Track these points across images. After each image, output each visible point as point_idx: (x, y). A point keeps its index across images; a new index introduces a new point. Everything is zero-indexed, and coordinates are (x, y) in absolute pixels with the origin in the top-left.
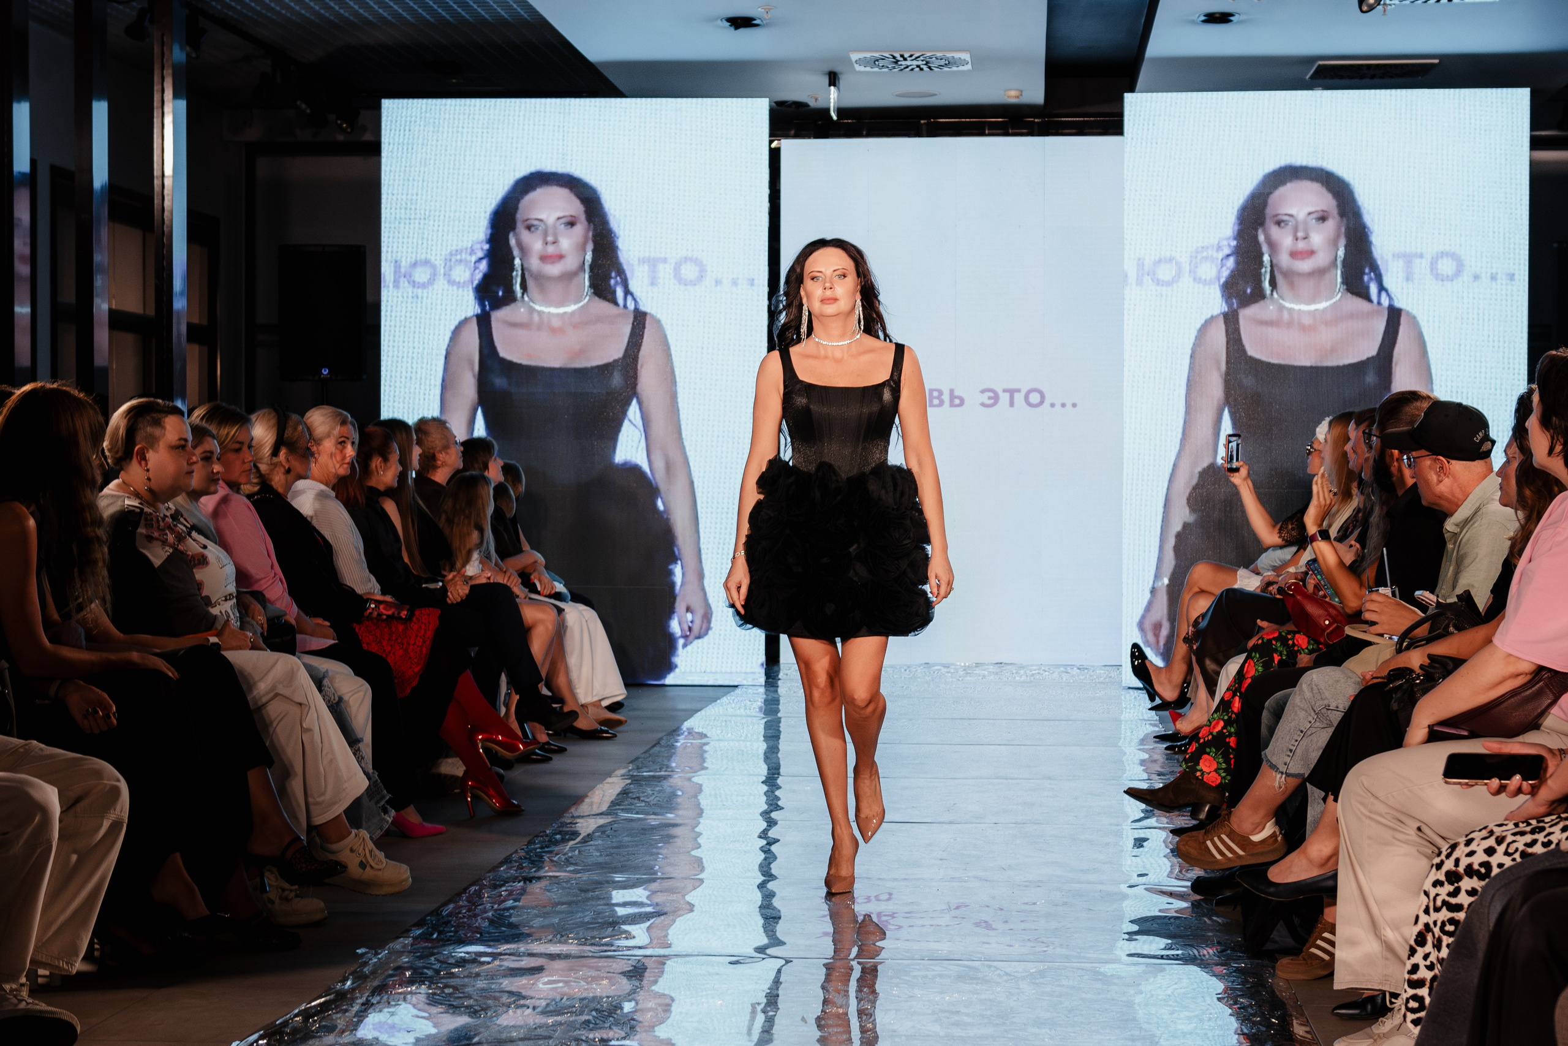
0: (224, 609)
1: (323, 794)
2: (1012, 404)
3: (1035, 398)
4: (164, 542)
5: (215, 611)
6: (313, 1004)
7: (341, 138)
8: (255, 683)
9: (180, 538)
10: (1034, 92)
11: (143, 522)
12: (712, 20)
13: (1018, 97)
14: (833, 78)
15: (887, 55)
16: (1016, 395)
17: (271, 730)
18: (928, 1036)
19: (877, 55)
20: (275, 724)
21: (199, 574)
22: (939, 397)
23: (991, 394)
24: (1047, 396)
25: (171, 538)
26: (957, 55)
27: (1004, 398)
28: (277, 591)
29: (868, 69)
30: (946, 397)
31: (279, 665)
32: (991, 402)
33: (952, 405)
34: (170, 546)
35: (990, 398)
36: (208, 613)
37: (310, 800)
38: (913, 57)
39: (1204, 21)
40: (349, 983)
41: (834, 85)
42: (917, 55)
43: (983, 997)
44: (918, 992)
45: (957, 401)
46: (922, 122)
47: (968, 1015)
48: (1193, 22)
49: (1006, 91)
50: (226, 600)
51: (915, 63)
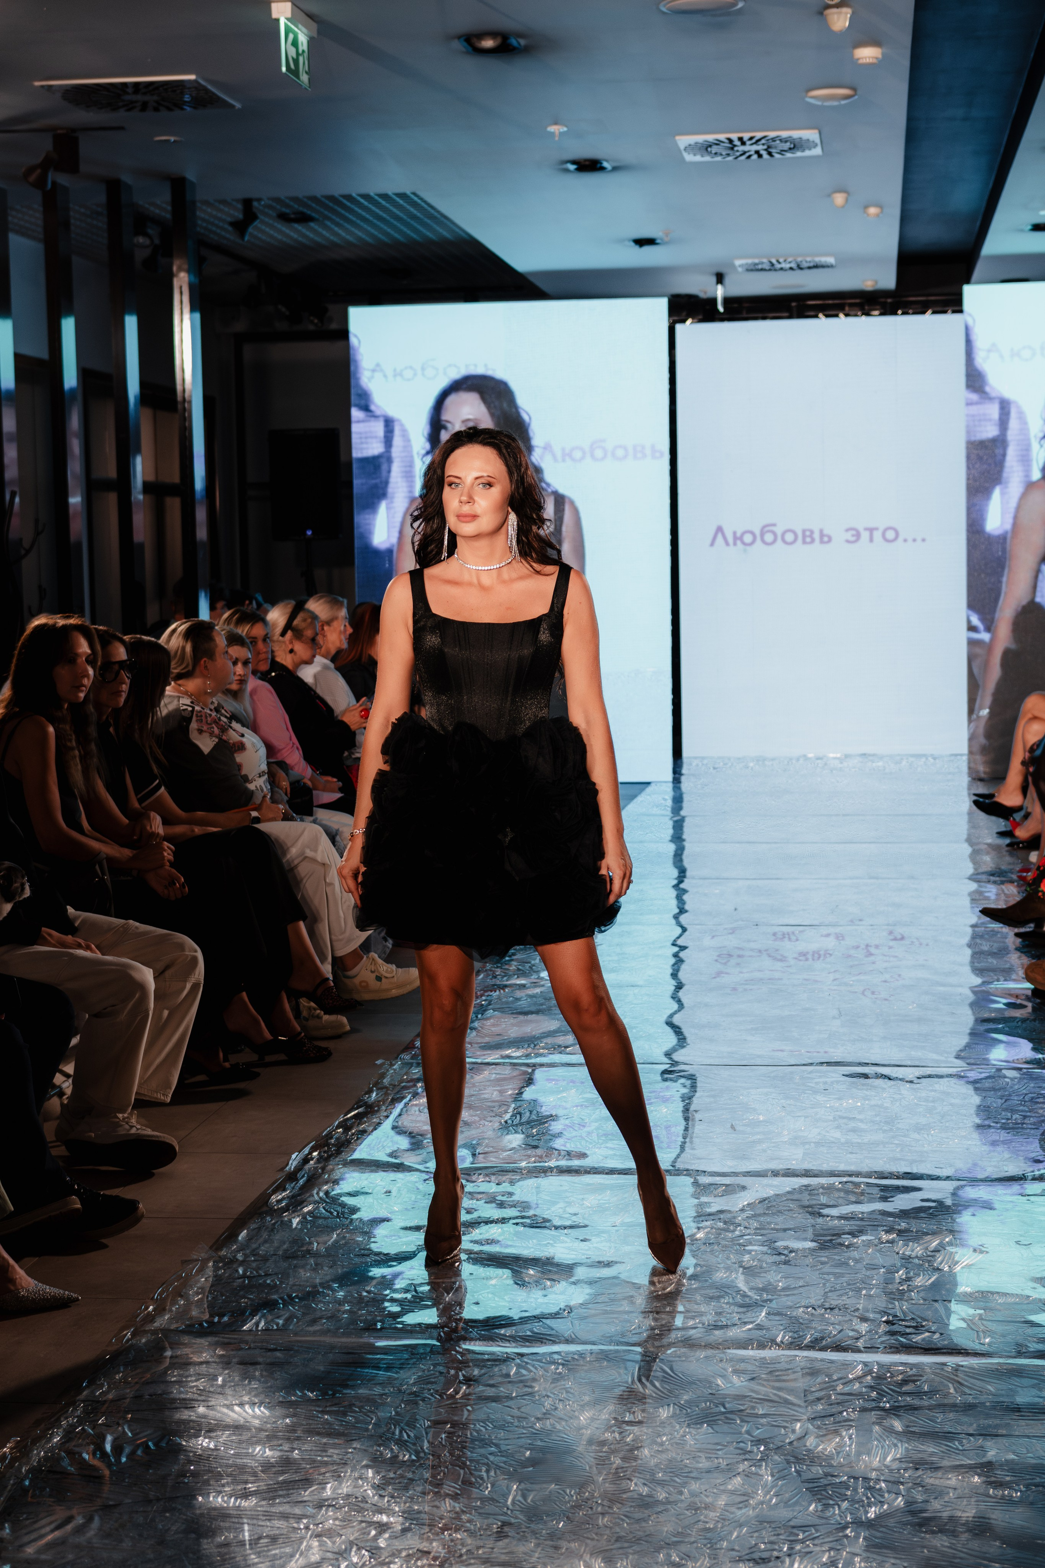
0: (259, 784)
1: (344, 932)
2: (871, 540)
3: (890, 535)
4: (212, 734)
5: (252, 787)
6: (349, 1116)
7: (311, 327)
8: (288, 848)
9: (224, 730)
10: (887, 280)
11: (194, 718)
12: (621, 241)
13: (874, 284)
14: (720, 278)
15: (765, 260)
16: (875, 533)
17: (302, 886)
18: (833, 1142)
19: (757, 261)
20: (304, 881)
21: (239, 758)
22: (811, 536)
23: (855, 532)
24: (901, 532)
25: (216, 730)
26: (826, 259)
27: (865, 535)
28: (295, 757)
30: (817, 536)
31: (306, 833)
32: (853, 539)
33: (822, 542)
34: (216, 737)
35: (853, 536)
36: (247, 789)
37: (333, 937)
38: (787, 262)
39: (1030, 230)
40: (374, 1094)
41: (720, 283)
42: (790, 259)
43: (873, 1103)
44: (820, 1098)
45: (826, 539)
46: (794, 304)
47: (861, 1121)
48: (1022, 231)
49: (864, 281)
50: (260, 776)
51: (788, 266)
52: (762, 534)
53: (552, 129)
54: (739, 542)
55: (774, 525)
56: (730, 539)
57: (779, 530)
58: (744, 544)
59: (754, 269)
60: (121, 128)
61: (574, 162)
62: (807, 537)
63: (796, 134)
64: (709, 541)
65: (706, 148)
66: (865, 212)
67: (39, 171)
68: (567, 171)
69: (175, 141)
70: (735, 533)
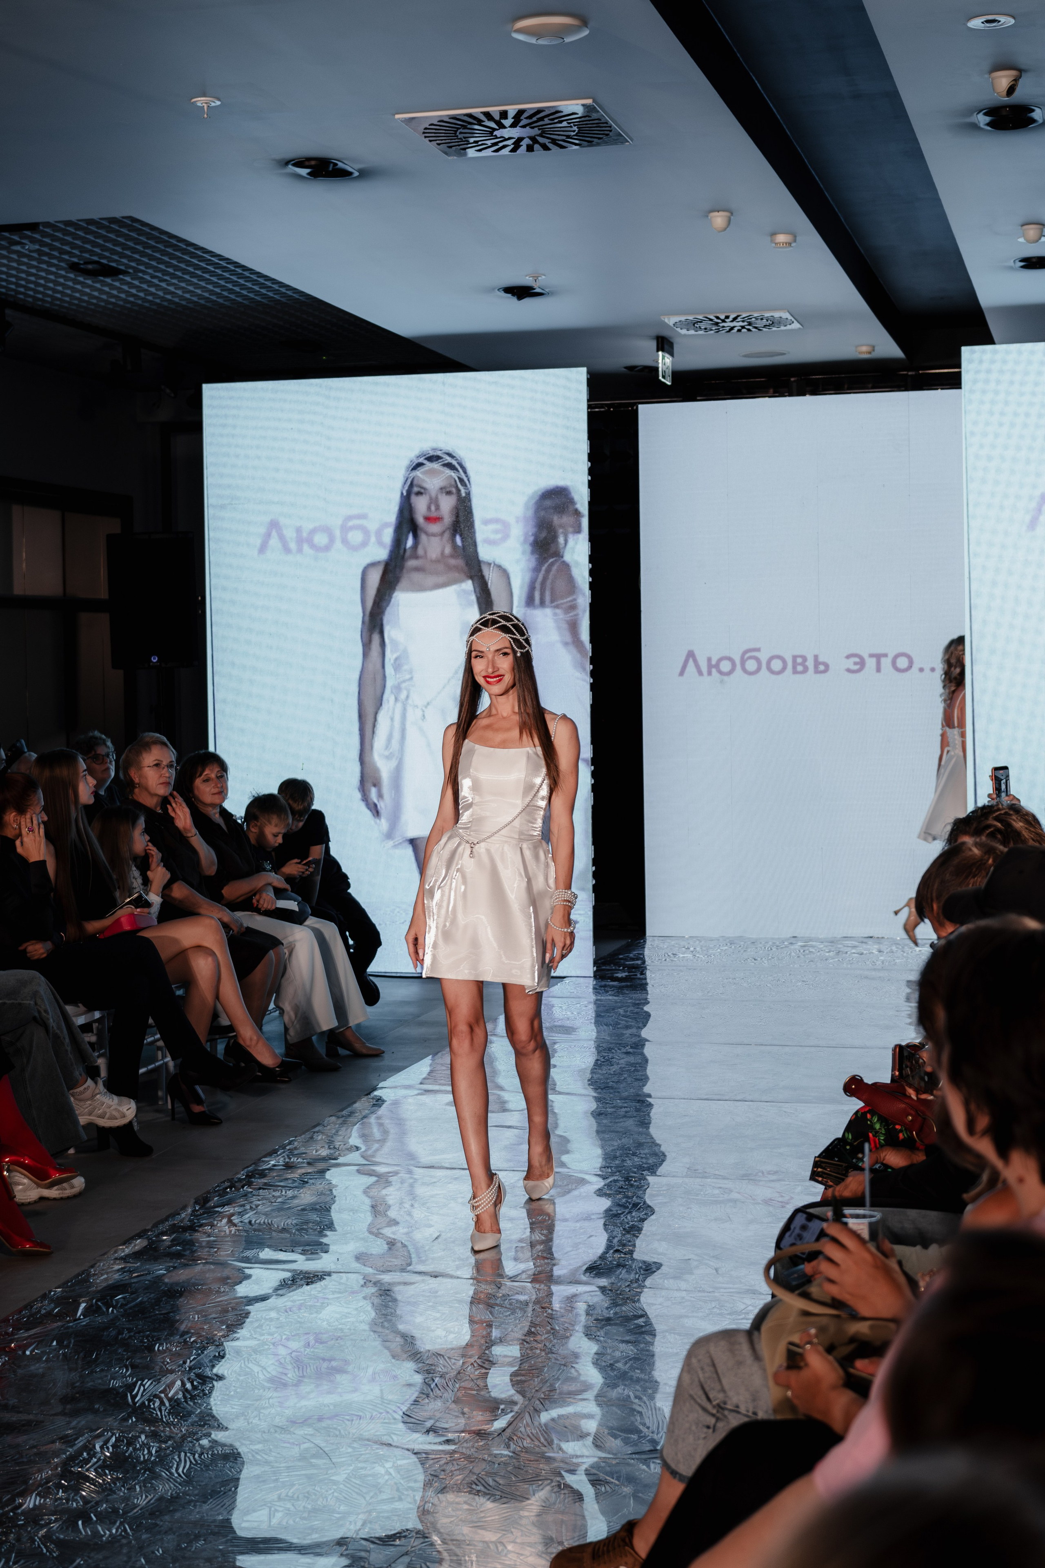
2: (878, 670)
3: (902, 663)
12: (485, 291)
13: (870, 353)
14: (664, 344)
15: (701, 317)
16: (883, 660)
19: (692, 318)
22: (803, 664)
23: (857, 660)
24: (915, 660)
26: (777, 315)
27: (871, 663)
29: (692, 332)
30: (810, 663)
32: (857, 667)
33: (817, 671)
35: (855, 663)
38: (731, 319)
39: (1022, 267)
41: (663, 351)
42: (732, 316)
45: (822, 668)
46: (792, 379)
48: (1010, 269)
49: (857, 346)
51: (737, 324)
52: (743, 662)
53: (200, 101)
54: (714, 670)
55: (758, 650)
56: (704, 669)
57: (764, 657)
58: (721, 673)
61: (300, 163)
62: (799, 665)
64: (679, 670)
66: (772, 241)
70: (709, 660)
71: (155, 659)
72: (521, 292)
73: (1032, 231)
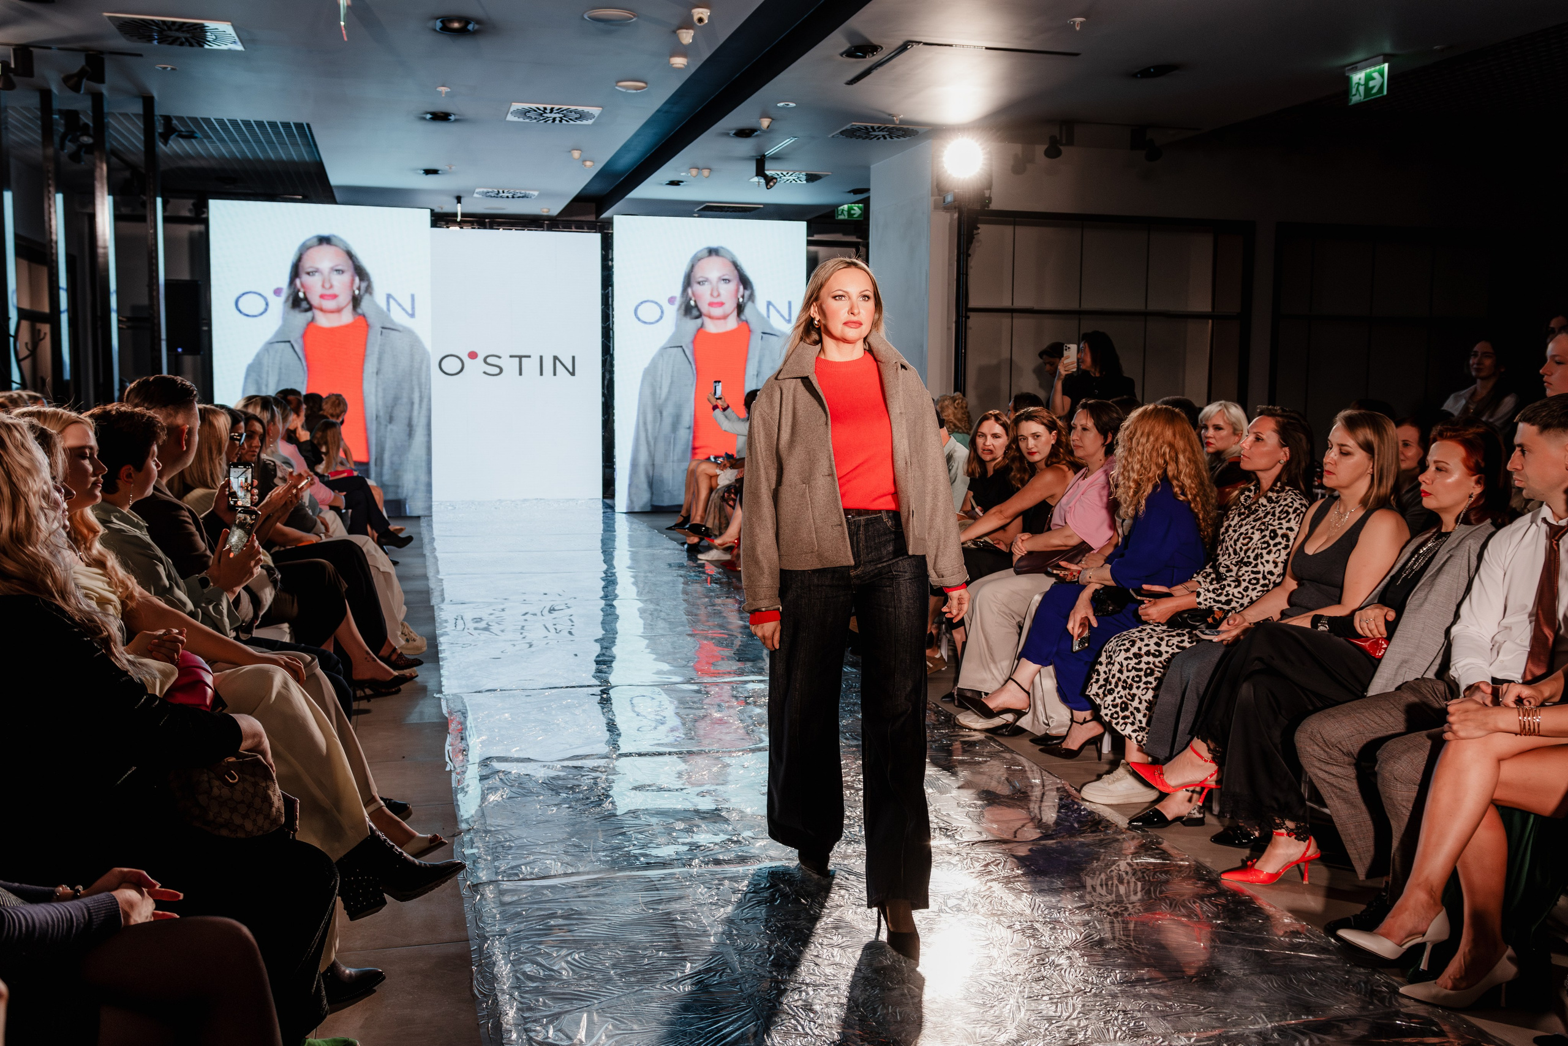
10: (556, 210)
12: (415, 170)
13: (547, 212)
14: (459, 199)
15: (495, 190)
19: (489, 190)
26: (531, 192)
29: (477, 196)
38: (508, 192)
39: (667, 184)
41: (460, 204)
42: (512, 191)
48: (661, 184)
49: (543, 209)
51: (505, 195)
53: (440, 89)
59: (487, 195)
60: (141, 55)
61: (431, 113)
63: (586, 109)
65: (525, 113)
66: (583, 164)
67: (76, 79)
68: (424, 119)
69: (172, 69)
71: (180, 350)
72: (428, 172)
73: (694, 172)
